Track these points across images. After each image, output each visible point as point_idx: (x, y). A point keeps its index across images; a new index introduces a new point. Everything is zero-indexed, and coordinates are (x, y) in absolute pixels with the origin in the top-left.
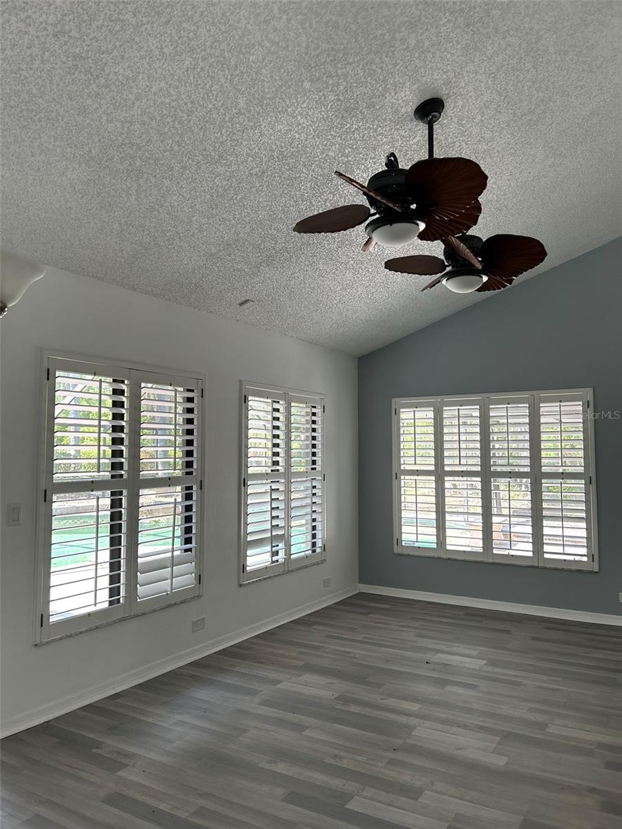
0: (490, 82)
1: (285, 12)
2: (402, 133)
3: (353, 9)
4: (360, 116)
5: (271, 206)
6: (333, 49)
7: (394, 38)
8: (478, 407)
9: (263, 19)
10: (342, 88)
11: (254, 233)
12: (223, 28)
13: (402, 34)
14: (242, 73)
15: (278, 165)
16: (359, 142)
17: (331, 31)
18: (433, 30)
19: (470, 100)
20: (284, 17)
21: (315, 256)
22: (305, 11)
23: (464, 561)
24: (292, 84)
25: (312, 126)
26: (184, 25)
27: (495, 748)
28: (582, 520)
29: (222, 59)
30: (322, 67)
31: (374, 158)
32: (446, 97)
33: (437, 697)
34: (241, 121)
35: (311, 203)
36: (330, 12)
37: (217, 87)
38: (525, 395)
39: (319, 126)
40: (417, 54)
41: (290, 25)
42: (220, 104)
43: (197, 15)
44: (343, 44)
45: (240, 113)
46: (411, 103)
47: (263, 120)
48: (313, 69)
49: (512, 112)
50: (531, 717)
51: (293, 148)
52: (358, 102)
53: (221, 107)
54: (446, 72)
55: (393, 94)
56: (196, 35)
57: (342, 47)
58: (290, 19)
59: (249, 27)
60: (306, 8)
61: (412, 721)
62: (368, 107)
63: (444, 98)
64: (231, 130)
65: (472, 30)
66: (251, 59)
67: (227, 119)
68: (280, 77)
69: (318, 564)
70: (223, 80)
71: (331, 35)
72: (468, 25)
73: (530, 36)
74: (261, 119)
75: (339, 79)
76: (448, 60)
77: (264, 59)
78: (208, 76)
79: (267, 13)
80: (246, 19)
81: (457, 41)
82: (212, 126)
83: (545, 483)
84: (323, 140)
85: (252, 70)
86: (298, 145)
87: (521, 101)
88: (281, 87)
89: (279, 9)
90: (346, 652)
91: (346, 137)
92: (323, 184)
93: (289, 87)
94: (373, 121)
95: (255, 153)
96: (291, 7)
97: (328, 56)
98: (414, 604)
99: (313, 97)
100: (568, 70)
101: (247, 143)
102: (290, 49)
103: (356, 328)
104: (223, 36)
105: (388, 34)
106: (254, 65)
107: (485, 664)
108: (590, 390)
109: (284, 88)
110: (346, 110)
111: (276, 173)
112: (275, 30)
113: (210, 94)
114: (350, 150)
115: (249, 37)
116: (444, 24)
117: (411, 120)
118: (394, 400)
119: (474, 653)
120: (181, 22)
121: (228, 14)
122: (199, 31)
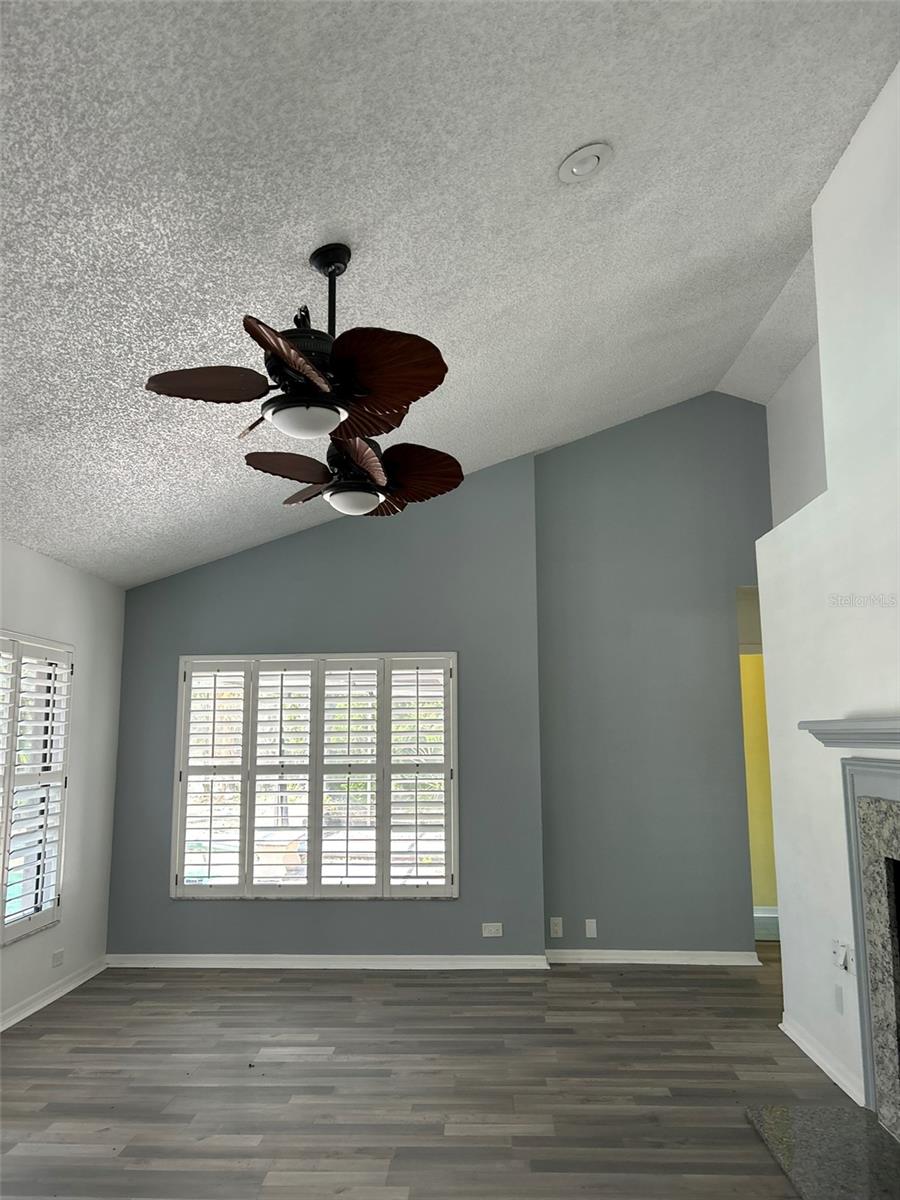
0: (410, 243)
1: (183, 64)
2: (288, 278)
3: (277, 95)
4: (240, 242)
5: (66, 339)
6: (233, 139)
7: (316, 150)
8: (309, 672)
9: (147, 63)
10: (228, 195)
11: (24, 377)
12: (82, 54)
13: (328, 149)
14: (89, 129)
15: (98, 281)
16: (227, 278)
17: (239, 113)
18: (366, 157)
19: (382, 259)
20: (180, 71)
21: (109, 428)
22: (211, 73)
23: (279, 900)
24: (159, 169)
25: (168, 238)
26: (20, 29)
27: (388, 1177)
28: (438, 828)
29: (64, 100)
30: (210, 158)
31: (240, 304)
32: (355, 246)
33: (282, 1118)
34: (63, 200)
35: (130, 348)
36: (246, 88)
37: (41, 138)
38: (373, 658)
39: (178, 240)
40: (338, 182)
41: (184, 86)
42: (36, 165)
43: (48, 22)
44: (249, 137)
45: (64, 188)
46: (311, 243)
47: (99, 208)
48: (197, 158)
49: (424, 287)
50: (417, 1118)
51: (130, 261)
52: (243, 223)
53: (38, 169)
54: (365, 215)
55: (292, 223)
56: (35, 50)
57: (247, 140)
58: (188, 78)
59: (123, 67)
60: (214, 69)
61: (257, 1164)
62: (255, 232)
63: (352, 247)
64: (41, 209)
65: (410, 172)
66: (110, 113)
67: (40, 191)
68: (146, 153)
69: (47, 928)
70: (54, 131)
71: (236, 118)
72: (407, 165)
73: (469, 201)
74: (96, 206)
75: (228, 183)
76: (372, 201)
77: (129, 120)
78: (31, 118)
79: (155, 57)
80: (121, 54)
81: (389, 180)
82: (12, 196)
83: (396, 780)
84: (178, 261)
85: (106, 129)
86: (138, 259)
87: (437, 277)
88: (142, 168)
89: (176, 57)
90: (113, 1073)
91: (212, 266)
92: (157, 324)
93: (154, 173)
94: (255, 253)
95: (69, 254)
96: (194, 61)
97: (224, 146)
98: (201, 977)
99: (185, 196)
100: (496, 253)
101: (59, 235)
102: (173, 118)
103: (138, 544)
104: (77, 66)
105: (310, 144)
106: (111, 124)
107: (334, 1053)
108: (454, 655)
109: (146, 171)
110: (224, 228)
111: (92, 292)
112: (161, 84)
113: (25, 146)
114: (211, 284)
115: (119, 81)
116: (380, 154)
117: (304, 265)
118: (183, 659)
119: (314, 1038)
120: (17, 23)
121: (98, 37)
122: (41, 47)
